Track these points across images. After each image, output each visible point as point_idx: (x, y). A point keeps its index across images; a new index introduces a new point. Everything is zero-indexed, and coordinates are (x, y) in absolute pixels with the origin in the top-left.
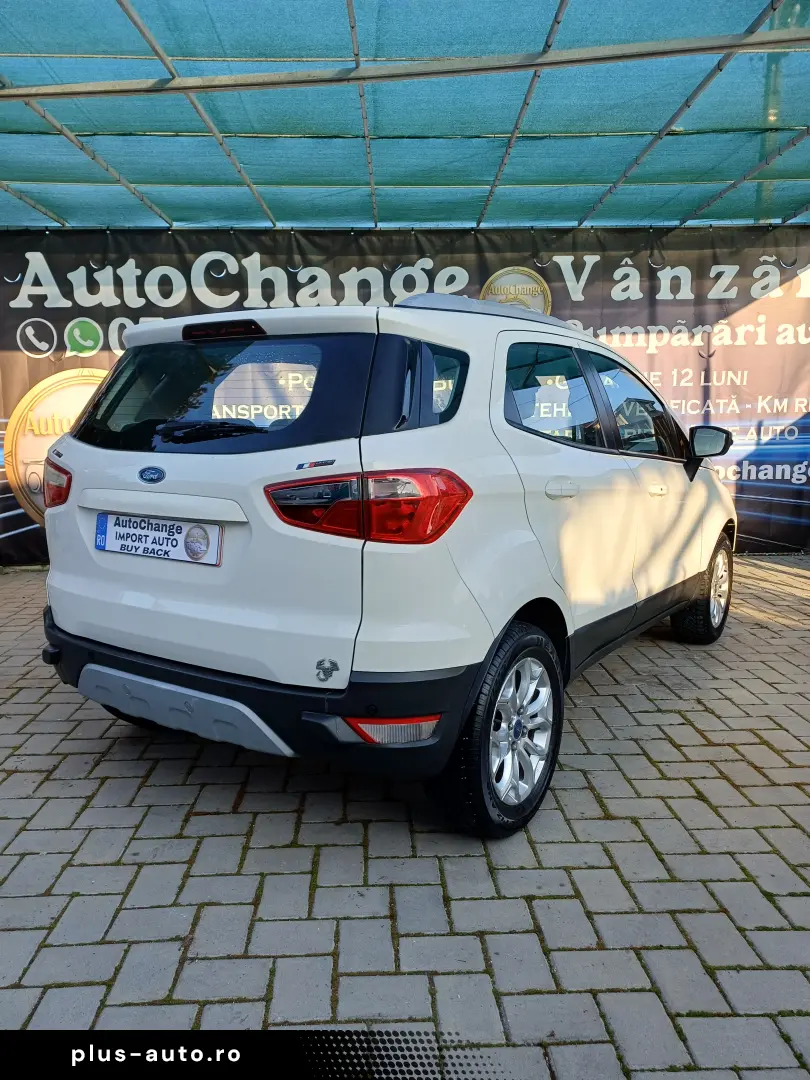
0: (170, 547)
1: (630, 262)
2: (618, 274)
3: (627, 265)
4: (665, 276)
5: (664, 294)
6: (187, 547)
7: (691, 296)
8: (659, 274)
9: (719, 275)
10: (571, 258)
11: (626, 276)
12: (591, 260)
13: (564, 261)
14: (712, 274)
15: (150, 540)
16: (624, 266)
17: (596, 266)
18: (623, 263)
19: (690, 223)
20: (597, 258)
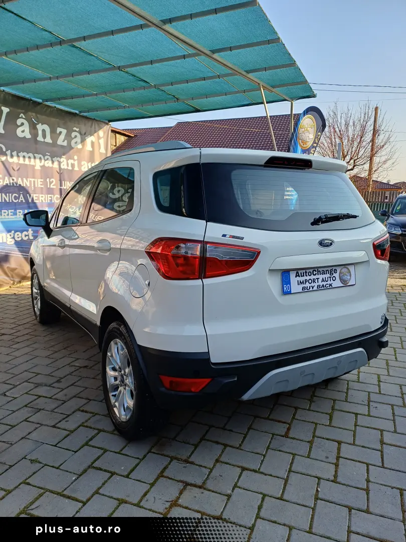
0: (332, 281)
6: (341, 279)
15: (320, 280)
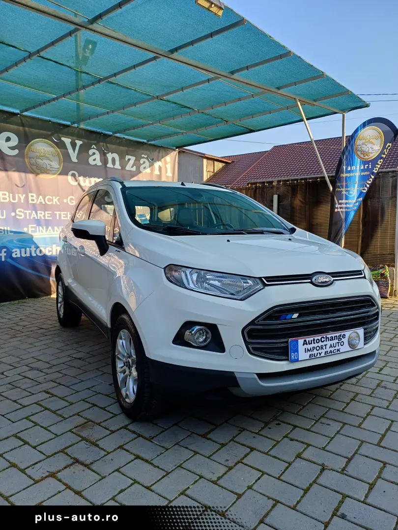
1: (95, 147)
2: (91, 152)
3: (94, 148)
4: (110, 156)
5: (110, 165)
7: (120, 168)
8: (107, 155)
9: (129, 160)
10: (70, 140)
11: (94, 154)
12: (79, 143)
13: (67, 141)
14: (126, 160)
16: (92, 149)
17: (81, 146)
18: (92, 147)
19: (118, 135)
20: (81, 142)
